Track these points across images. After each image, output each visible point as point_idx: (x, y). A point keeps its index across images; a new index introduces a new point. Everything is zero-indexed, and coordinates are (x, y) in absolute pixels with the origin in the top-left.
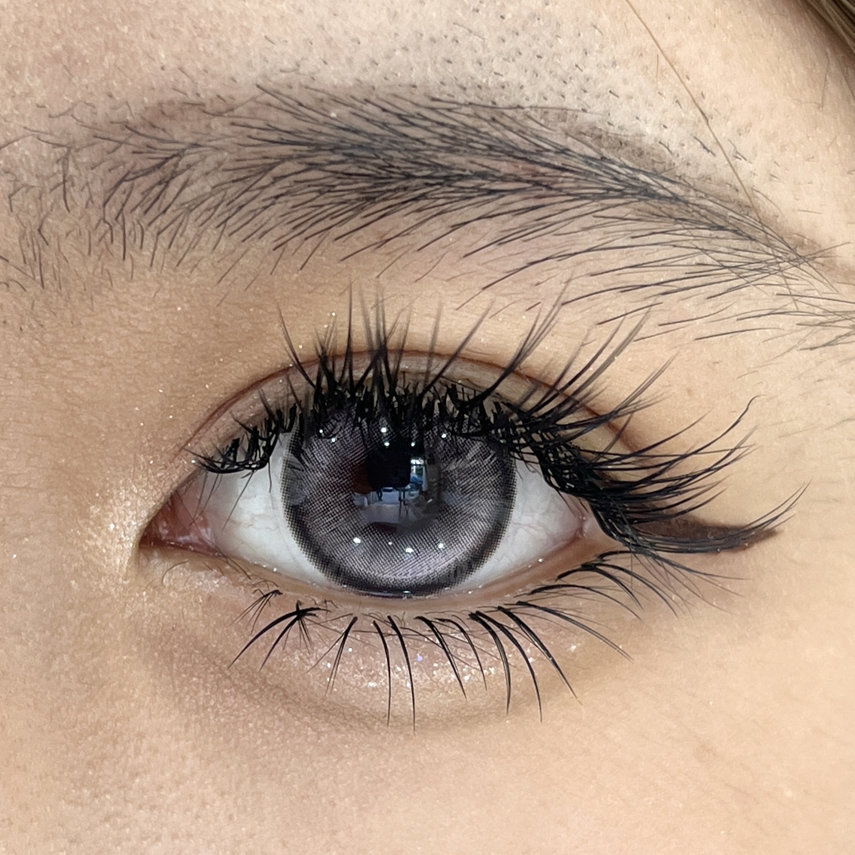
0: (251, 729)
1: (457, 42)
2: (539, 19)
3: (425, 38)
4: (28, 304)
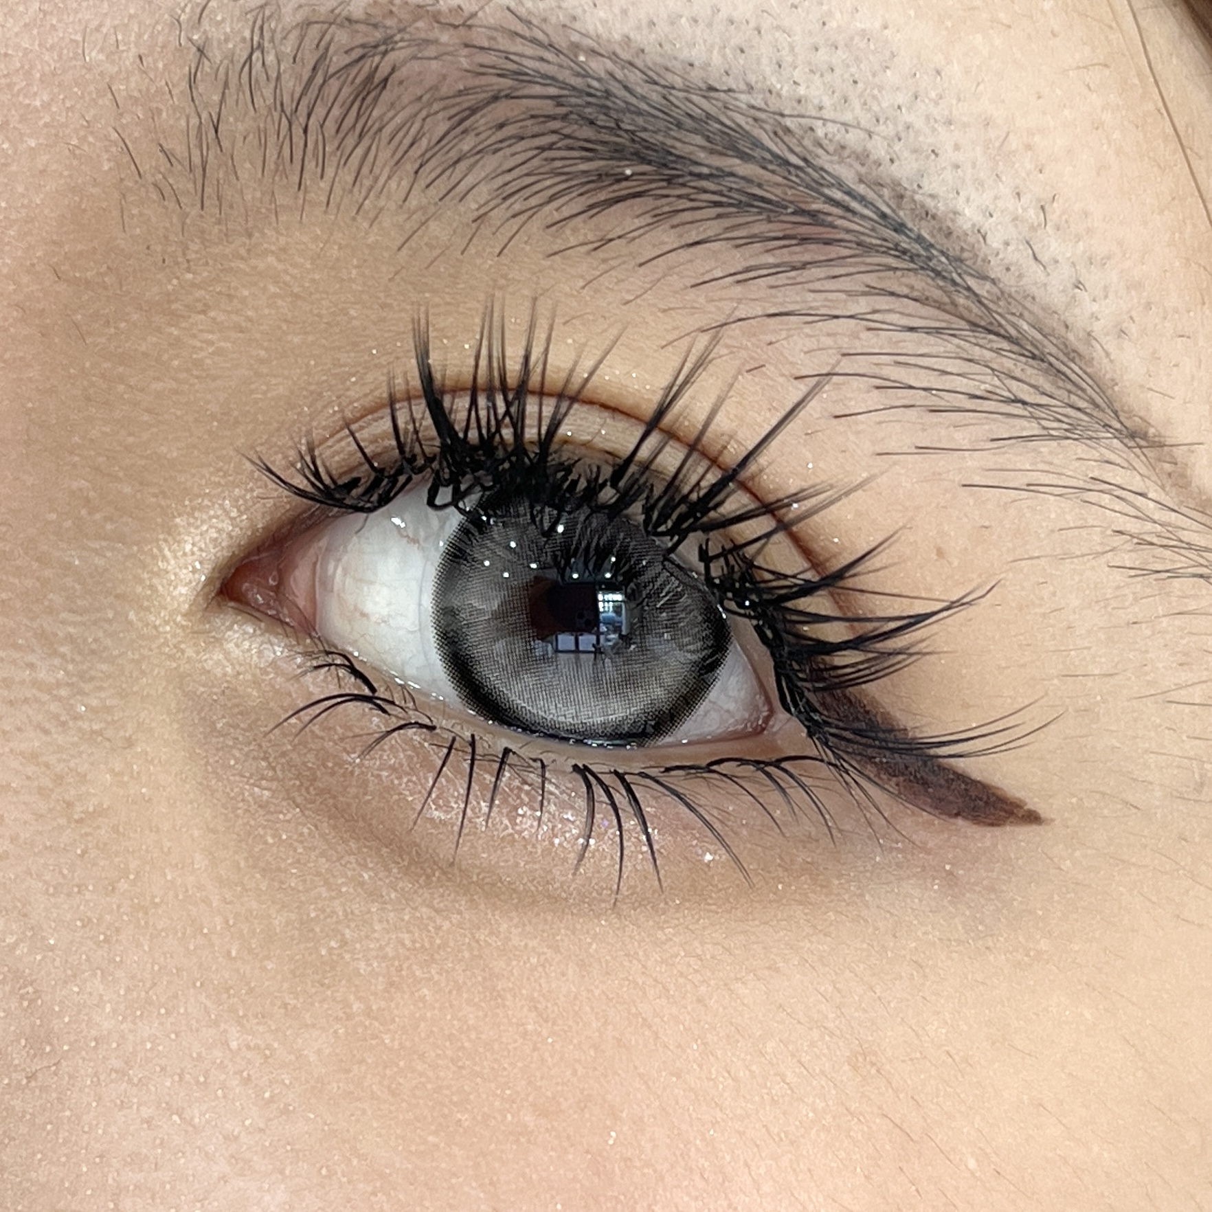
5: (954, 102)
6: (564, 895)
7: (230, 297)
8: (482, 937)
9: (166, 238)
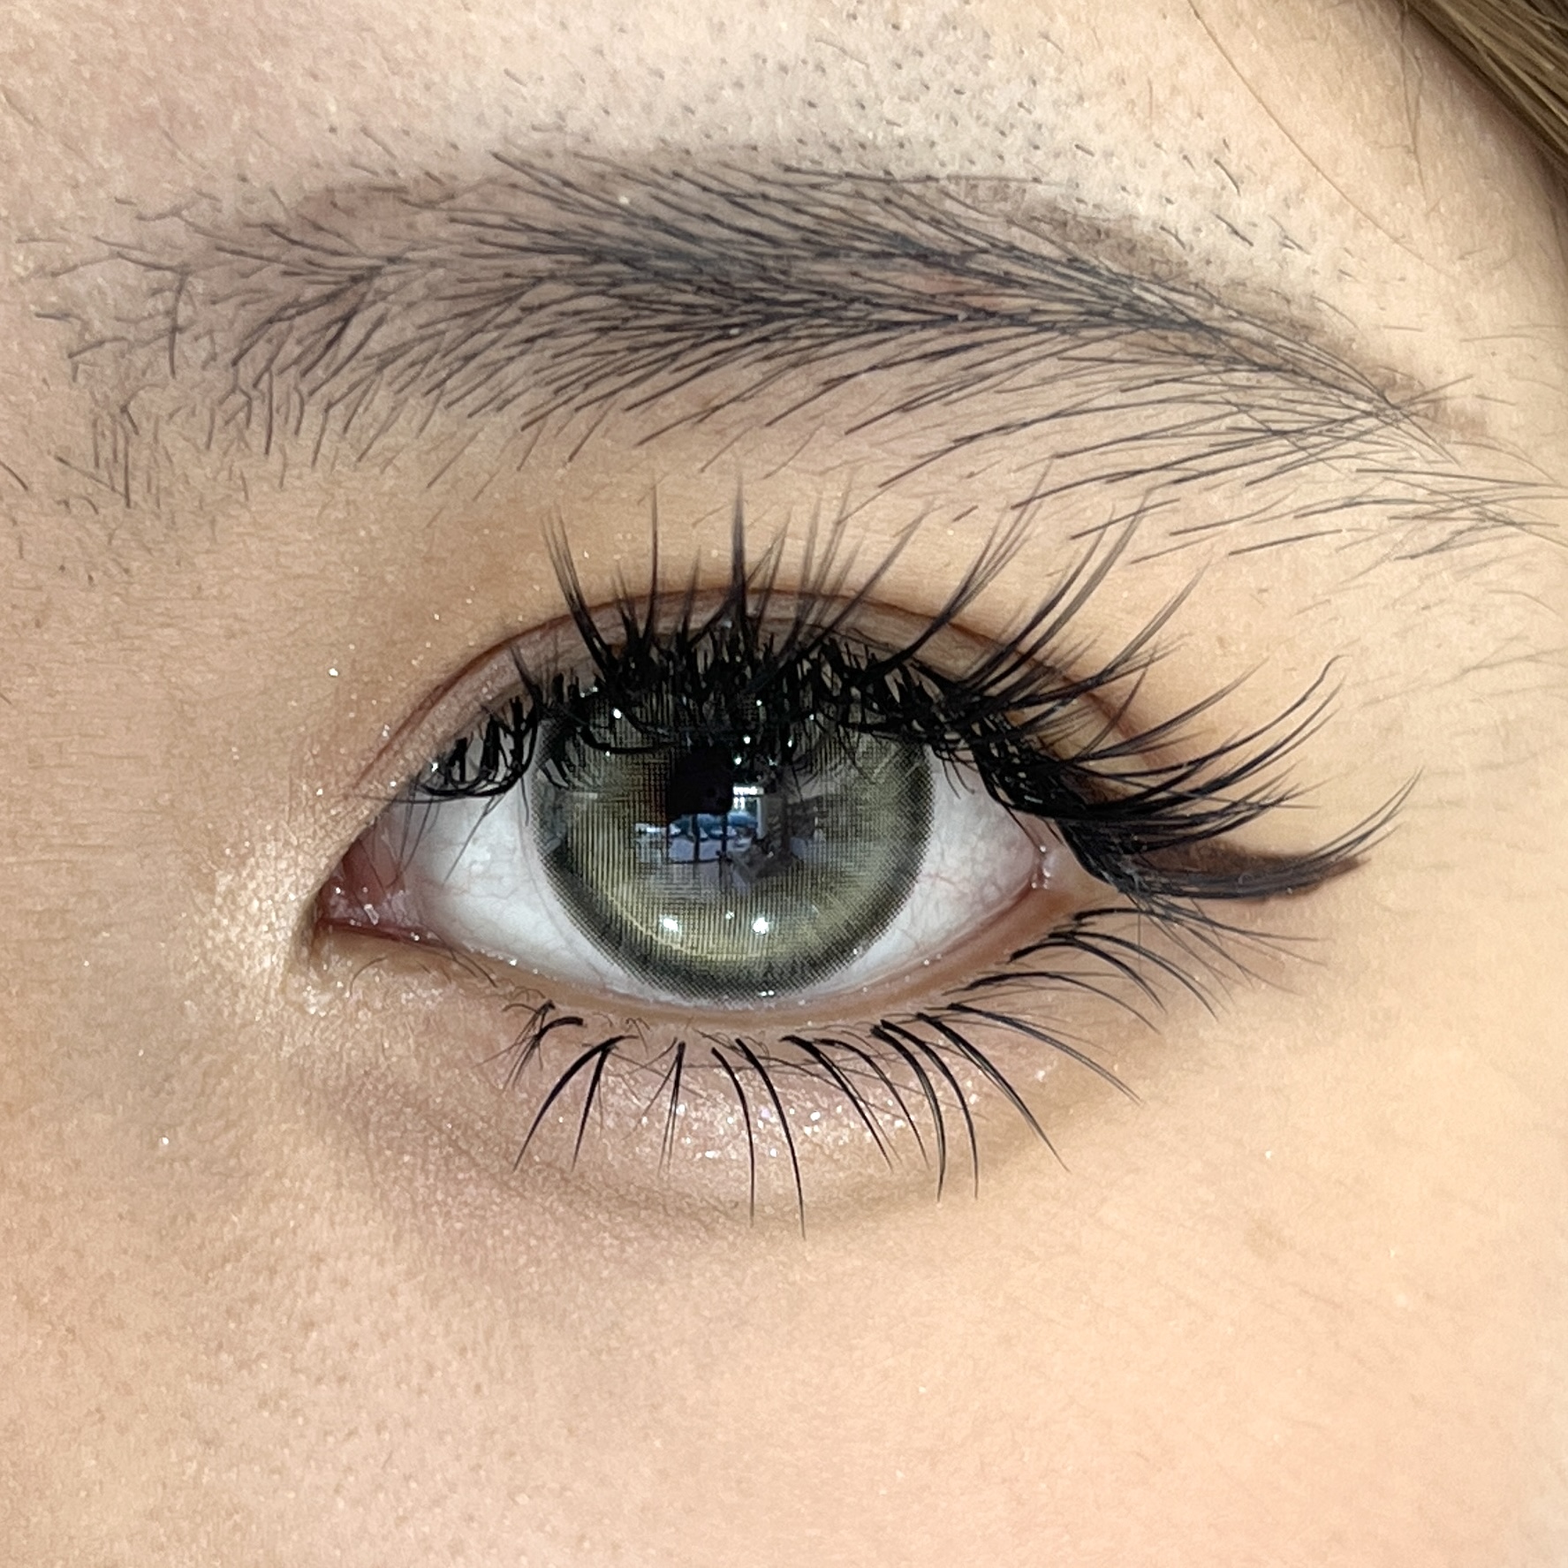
0: (507, 1240)
1: (823, 71)
2: (955, 28)
3: (771, 65)
4: (102, 536)
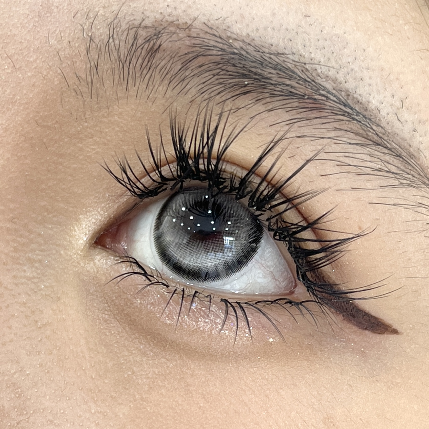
5: (370, 61)
6: (215, 354)
7: (101, 132)
8: (184, 370)
9: (78, 110)
